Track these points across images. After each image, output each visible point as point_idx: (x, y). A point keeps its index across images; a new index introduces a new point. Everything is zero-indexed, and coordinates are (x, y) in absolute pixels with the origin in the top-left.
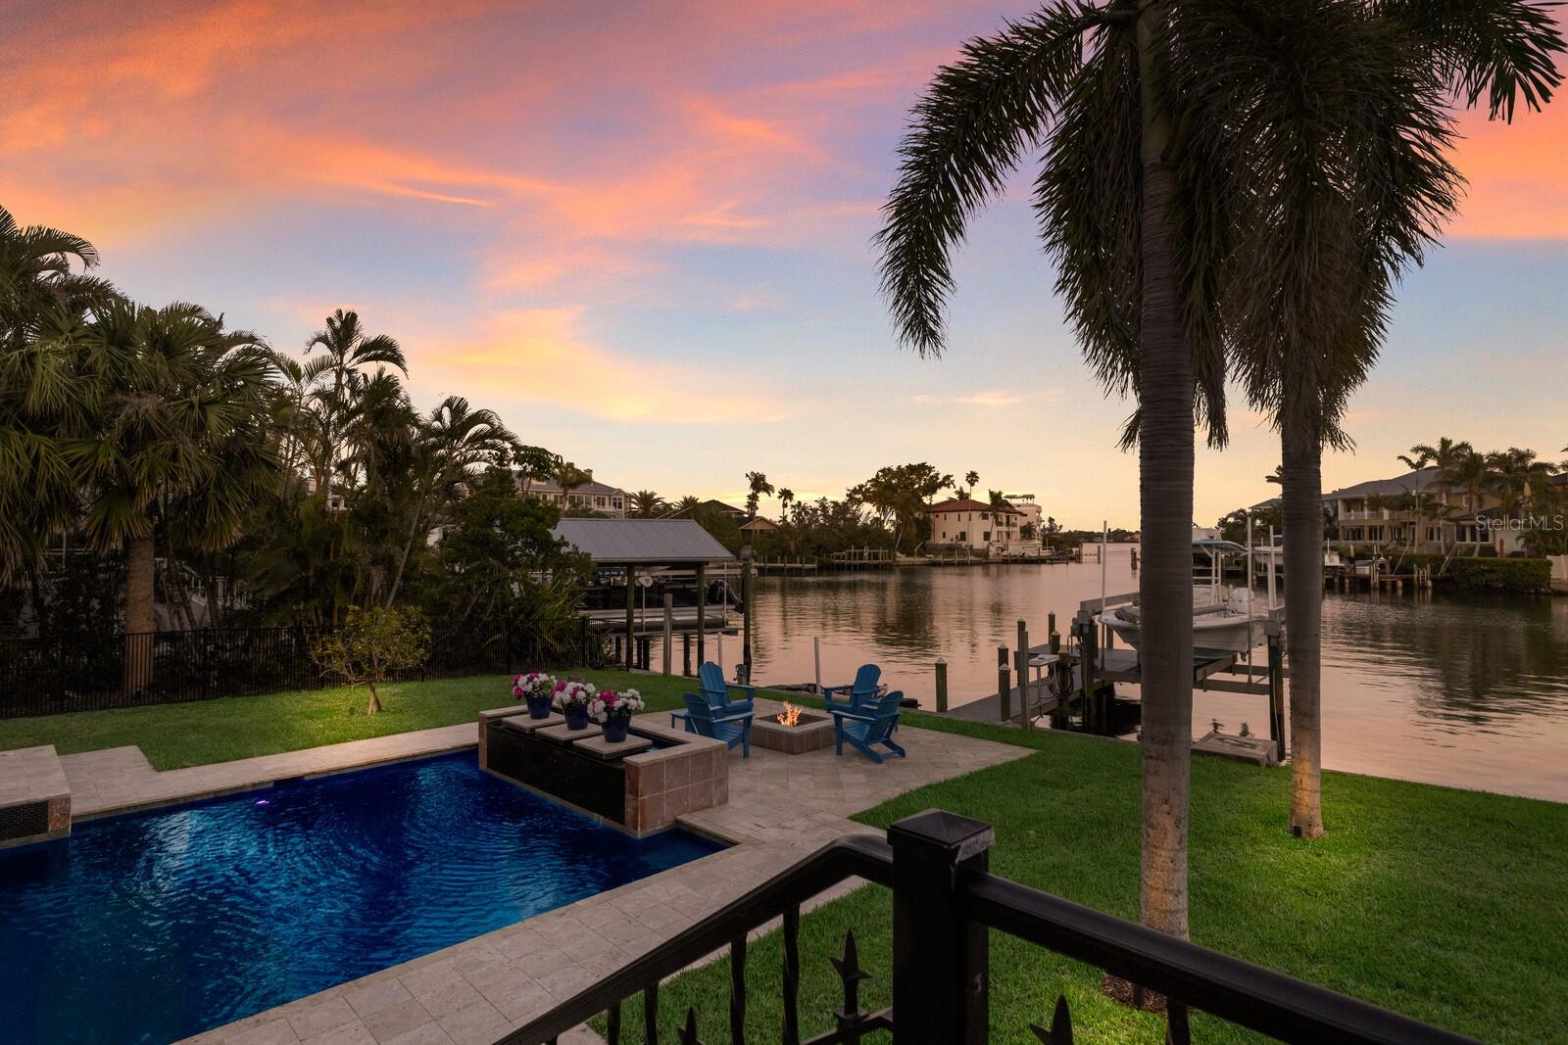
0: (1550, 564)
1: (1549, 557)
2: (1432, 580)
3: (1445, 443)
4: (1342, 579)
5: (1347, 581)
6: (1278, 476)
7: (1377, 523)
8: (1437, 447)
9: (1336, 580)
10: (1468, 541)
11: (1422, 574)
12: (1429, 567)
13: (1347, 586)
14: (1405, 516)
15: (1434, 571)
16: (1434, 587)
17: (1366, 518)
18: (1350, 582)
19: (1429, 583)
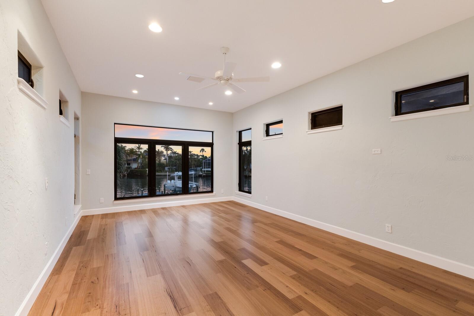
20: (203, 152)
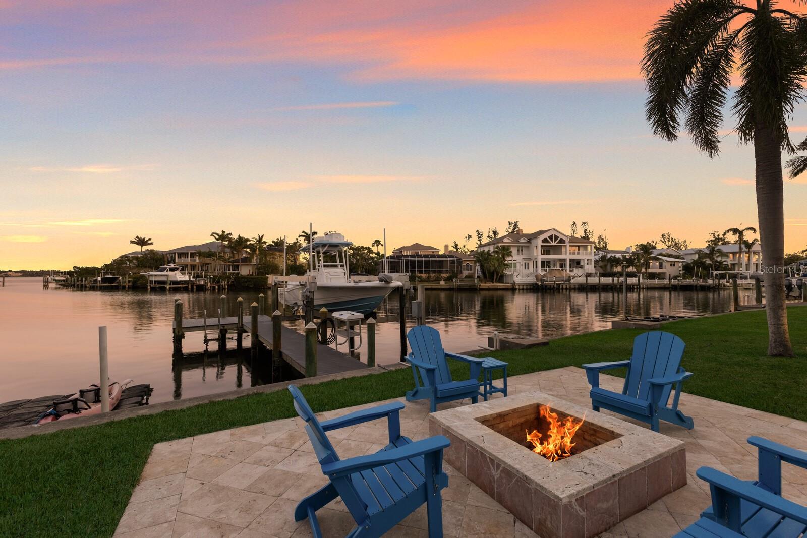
0: (268, 278)
1: (267, 275)
2: (227, 285)
3: (223, 232)
4: (192, 287)
6: (136, 241)
7: (194, 263)
8: (220, 233)
9: (190, 287)
10: (231, 271)
11: (224, 283)
12: (226, 280)
13: (195, 290)
14: (207, 260)
15: (228, 282)
17: (189, 261)
18: (196, 288)
19: (227, 287)
20: (377, 245)
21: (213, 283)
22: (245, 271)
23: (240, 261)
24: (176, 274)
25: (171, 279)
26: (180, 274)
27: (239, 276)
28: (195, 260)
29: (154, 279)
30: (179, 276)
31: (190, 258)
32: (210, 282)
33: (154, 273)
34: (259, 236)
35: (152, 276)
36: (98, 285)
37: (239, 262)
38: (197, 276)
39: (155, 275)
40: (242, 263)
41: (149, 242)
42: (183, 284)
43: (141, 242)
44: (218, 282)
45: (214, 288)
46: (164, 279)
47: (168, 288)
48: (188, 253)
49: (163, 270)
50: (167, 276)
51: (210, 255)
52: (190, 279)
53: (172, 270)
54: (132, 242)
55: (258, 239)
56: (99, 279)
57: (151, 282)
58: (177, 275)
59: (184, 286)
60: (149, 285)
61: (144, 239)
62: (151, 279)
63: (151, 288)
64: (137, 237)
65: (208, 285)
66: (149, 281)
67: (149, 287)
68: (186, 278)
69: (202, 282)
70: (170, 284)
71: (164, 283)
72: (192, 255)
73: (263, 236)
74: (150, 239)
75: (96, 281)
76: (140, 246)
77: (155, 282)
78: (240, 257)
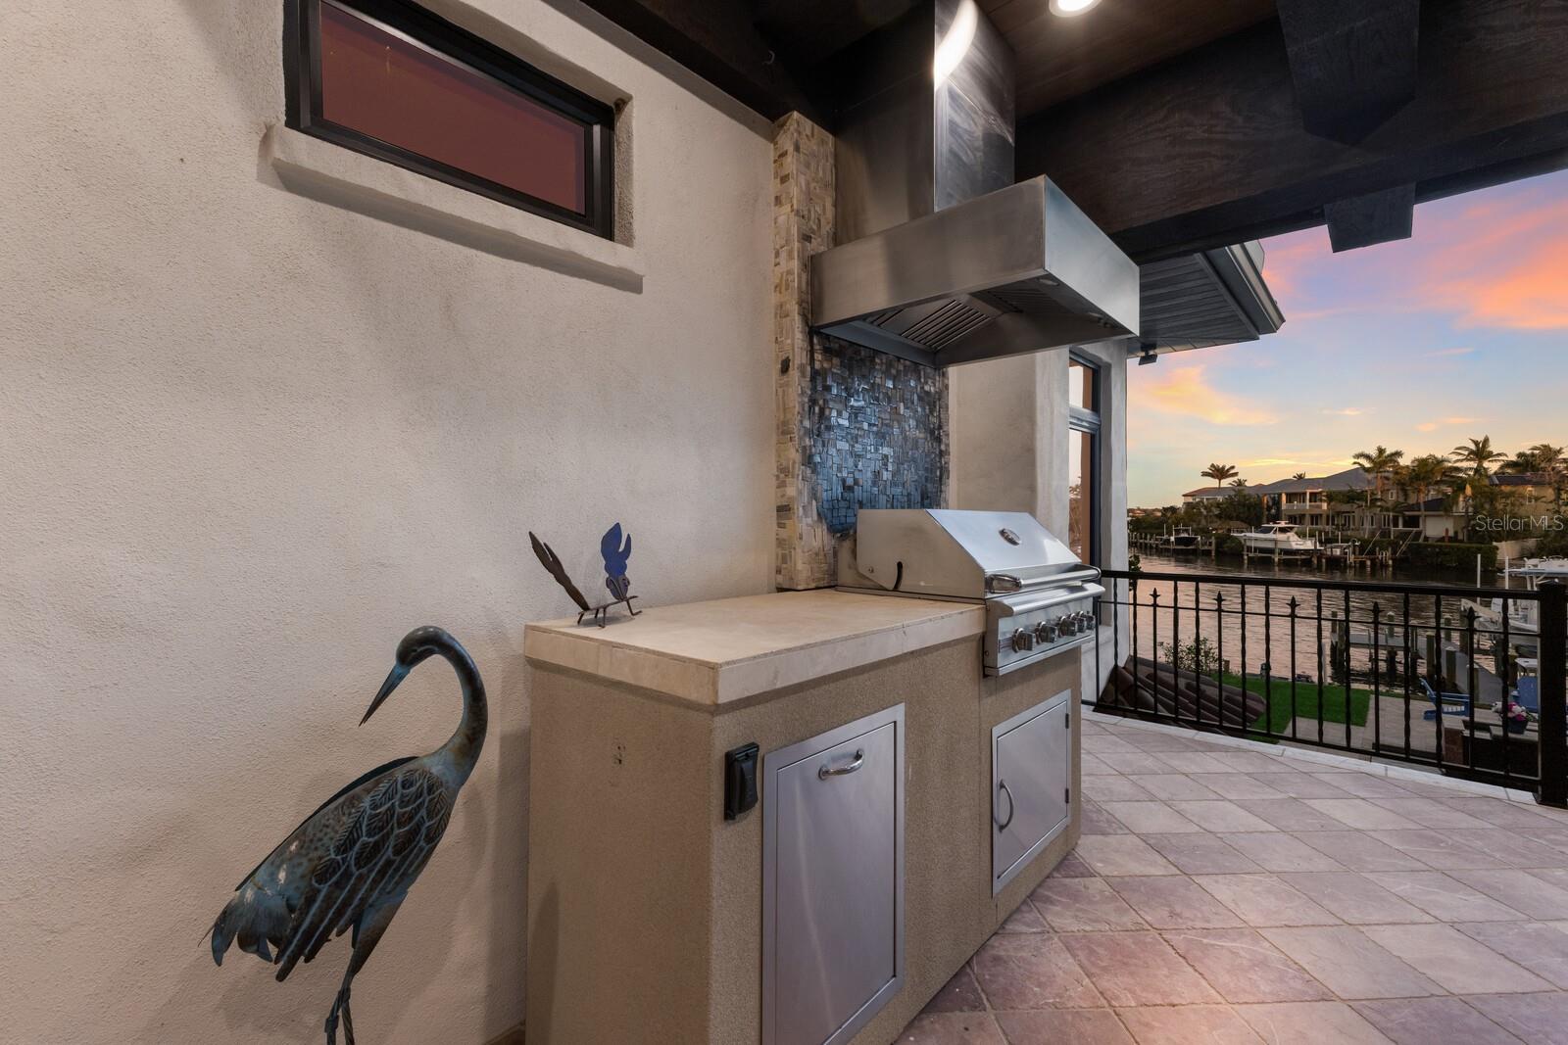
0: (1497, 548)
1: (1495, 544)
2: (1392, 559)
3: (1381, 451)
4: (1319, 560)
5: (1324, 561)
6: (1211, 471)
7: (1317, 511)
8: (1374, 453)
9: (1315, 561)
10: (1401, 527)
11: (1386, 555)
12: (1390, 549)
14: (1346, 507)
15: (1394, 552)
16: (1393, 566)
17: (1308, 508)
18: (1327, 562)
19: (1390, 562)
21: (1361, 553)
22: (1435, 528)
23: (1422, 508)
24: (1288, 538)
25: (1281, 546)
26: (1296, 537)
27: (1421, 541)
28: (1320, 507)
29: (1253, 544)
30: (1296, 542)
31: (1310, 501)
32: (1354, 553)
33: (1253, 535)
34: (1476, 443)
35: (1250, 539)
36: (1172, 547)
37: (1419, 510)
38: (1328, 541)
39: (1253, 538)
40: (1427, 513)
41: (1232, 472)
42: (1302, 554)
43: (1219, 473)
44: (1372, 552)
45: (1363, 564)
46: (1270, 545)
47: (1276, 559)
48: (1305, 494)
49: (1268, 530)
50: (1275, 541)
51: (1352, 497)
52: (1315, 546)
53: (1283, 530)
54: (1205, 474)
55: (1473, 447)
56: (1172, 539)
57: (1249, 549)
58: (1291, 539)
59: (1303, 557)
60: (1245, 553)
61: (1223, 468)
62: (1248, 544)
63: (1249, 558)
64: (1213, 465)
65: (1351, 558)
66: (1245, 548)
67: (1246, 557)
68: (1309, 545)
69: (1338, 552)
70: (1280, 554)
71: (1271, 551)
72: (1314, 497)
73: (1486, 440)
74: (1233, 467)
75: (1168, 541)
76: (1217, 481)
77: (1256, 549)
78: (1422, 498)
